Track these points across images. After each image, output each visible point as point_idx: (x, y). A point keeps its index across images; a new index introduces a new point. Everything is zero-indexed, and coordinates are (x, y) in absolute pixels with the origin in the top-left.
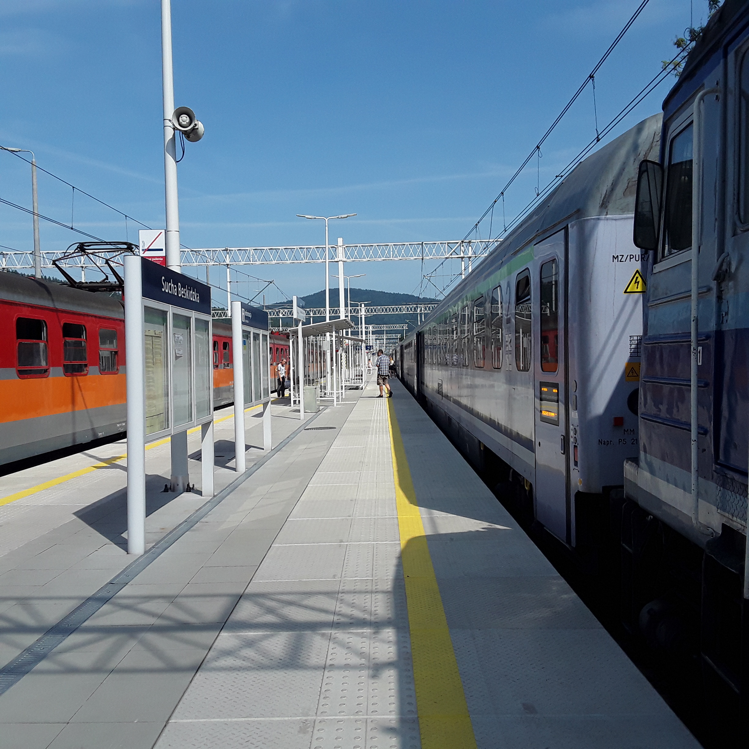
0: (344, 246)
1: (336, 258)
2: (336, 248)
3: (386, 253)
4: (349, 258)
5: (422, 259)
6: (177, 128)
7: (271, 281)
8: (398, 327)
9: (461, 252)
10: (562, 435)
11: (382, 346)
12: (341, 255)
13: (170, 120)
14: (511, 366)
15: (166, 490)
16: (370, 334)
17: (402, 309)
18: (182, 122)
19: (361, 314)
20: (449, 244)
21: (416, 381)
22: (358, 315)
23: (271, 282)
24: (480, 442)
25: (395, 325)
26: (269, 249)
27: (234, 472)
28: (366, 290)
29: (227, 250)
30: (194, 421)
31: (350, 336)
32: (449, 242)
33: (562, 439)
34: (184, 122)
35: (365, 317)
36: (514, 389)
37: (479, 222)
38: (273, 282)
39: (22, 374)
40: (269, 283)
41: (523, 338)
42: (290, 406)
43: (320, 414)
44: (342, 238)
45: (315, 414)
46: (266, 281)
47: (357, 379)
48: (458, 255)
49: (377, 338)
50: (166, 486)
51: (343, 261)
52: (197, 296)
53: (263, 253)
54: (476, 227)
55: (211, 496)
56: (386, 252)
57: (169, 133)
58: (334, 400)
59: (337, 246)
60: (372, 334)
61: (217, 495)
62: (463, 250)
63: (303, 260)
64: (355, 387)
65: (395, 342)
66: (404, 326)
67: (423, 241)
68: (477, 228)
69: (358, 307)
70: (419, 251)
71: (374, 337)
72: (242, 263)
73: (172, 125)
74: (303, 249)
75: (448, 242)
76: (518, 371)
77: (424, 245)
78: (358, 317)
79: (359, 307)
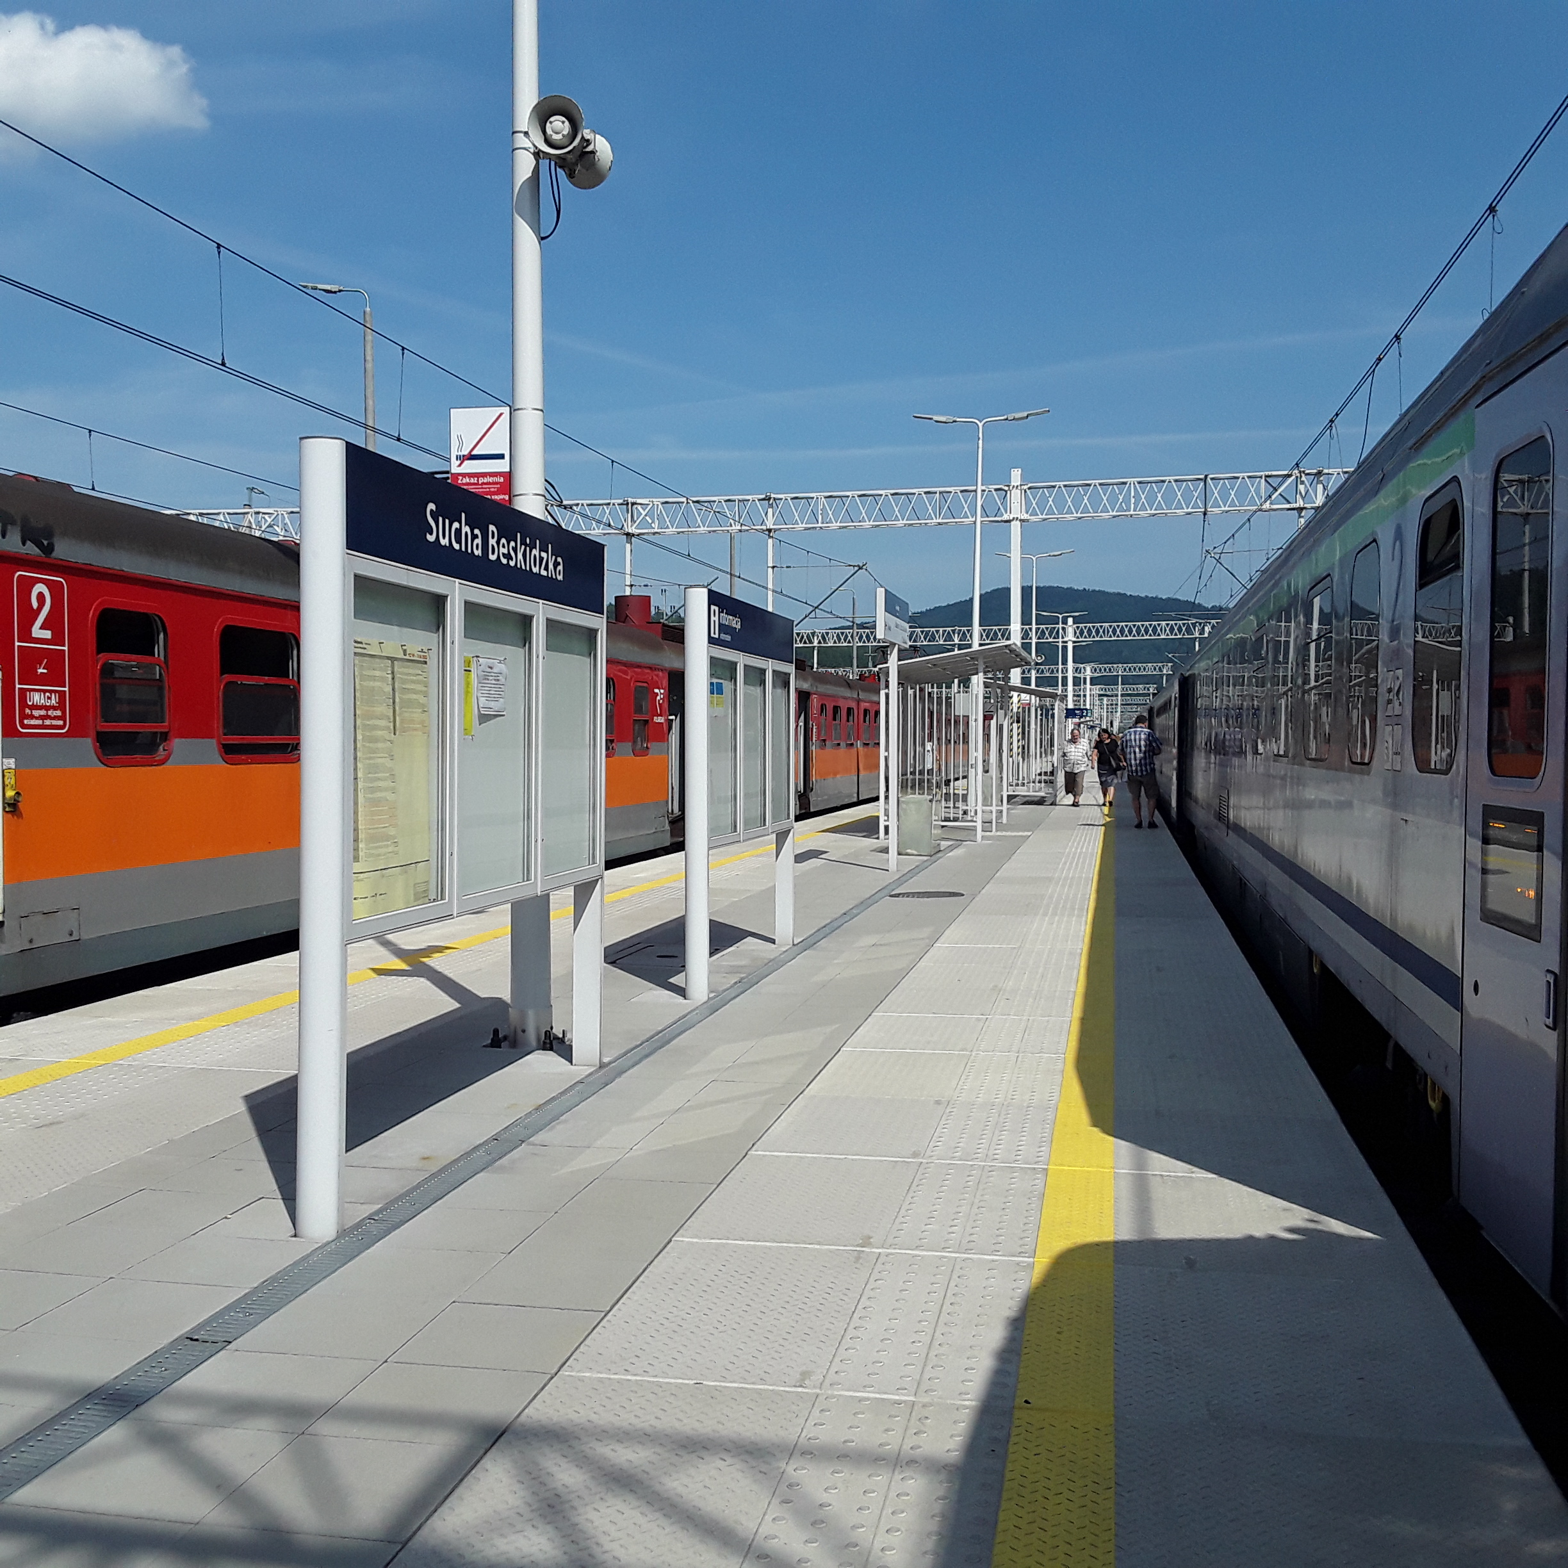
0: (1026, 487)
1: (1006, 513)
2: (1006, 491)
3: (1121, 500)
4: (1034, 514)
5: (1205, 514)
6: (543, 152)
7: (861, 565)
8: (1149, 669)
9: (1298, 496)
10: (1548, 971)
11: (1114, 710)
12: (1016, 507)
13: (526, 133)
14: (1398, 757)
15: (496, 1042)
16: (1085, 683)
17: (1159, 629)
18: (551, 135)
19: (1065, 639)
20: (1267, 479)
21: (1174, 788)
22: (1058, 642)
23: (860, 568)
24: (1311, 952)
25: (1144, 665)
26: (859, 496)
27: (680, 999)
28: (1085, 589)
29: (770, 498)
30: (536, 878)
31: (1033, 686)
32: (1270, 473)
33: (1549, 982)
34: (557, 133)
35: (1074, 647)
36: (1406, 820)
37: (1337, 415)
38: (864, 567)
39: (230, 751)
40: (856, 568)
41: (1438, 690)
42: (878, 838)
43: (941, 858)
44: (1020, 470)
45: (925, 858)
46: (850, 566)
47: (1040, 782)
48: (1289, 502)
49: (1102, 693)
50: (496, 1032)
51: (1020, 520)
52: (556, 564)
53: (846, 505)
54: (1331, 426)
55: (594, 1066)
56: (1121, 498)
57: (525, 166)
58: (975, 827)
59: (1008, 486)
60: (1091, 684)
61: (610, 1063)
62: (1303, 494)
63: (932, 519)
64: (1038, 798)
65: (1144, 702)
66: (1163, 666)
67: (1206, 473)
68: (1334, 428)
69: (1058, 624)
70: (1196, 495)
71: (1097, 690)
72: (800, 525)
73: (531, 145)
74: (933, 495)
75: (1267, 473)
76: (1420, 772)
77: (1210, 481)
78: (1058, 646)
79: (1061, 626)
